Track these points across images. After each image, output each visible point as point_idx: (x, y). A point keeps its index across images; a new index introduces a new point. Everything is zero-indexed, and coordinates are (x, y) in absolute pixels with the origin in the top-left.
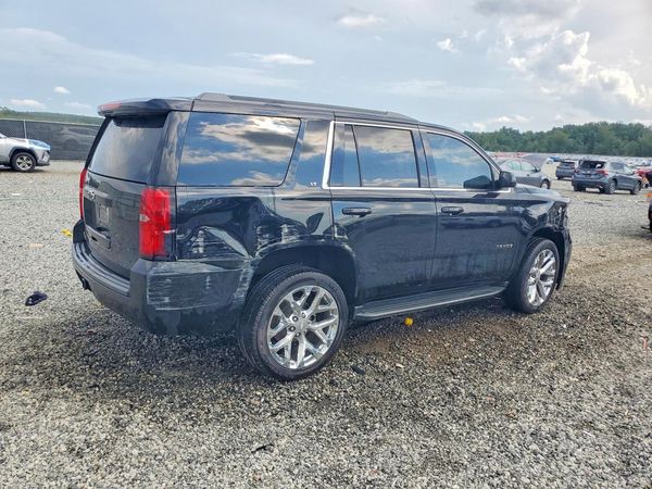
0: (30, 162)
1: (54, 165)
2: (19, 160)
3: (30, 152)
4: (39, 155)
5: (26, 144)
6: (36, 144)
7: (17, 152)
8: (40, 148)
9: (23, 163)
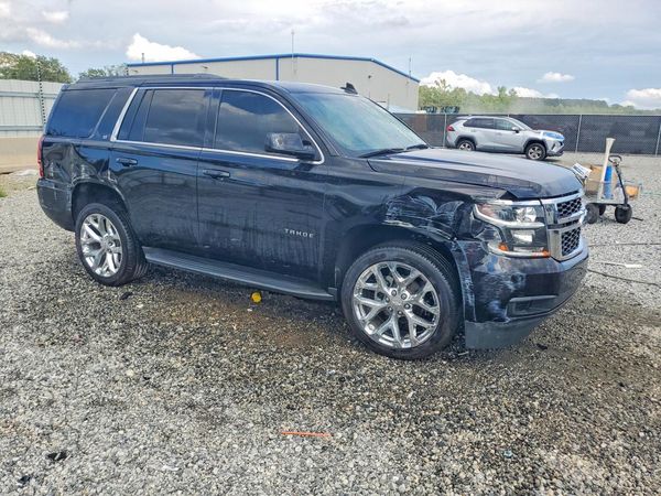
0: (540, 152)
1: (566, 156)
2: (531, 150)
3: (542, 143)
4: (549, 146)
5: (540, 135)
6: (550, 135)
7: (532, 143)
8: (552, 138)
9: (534, 152)
